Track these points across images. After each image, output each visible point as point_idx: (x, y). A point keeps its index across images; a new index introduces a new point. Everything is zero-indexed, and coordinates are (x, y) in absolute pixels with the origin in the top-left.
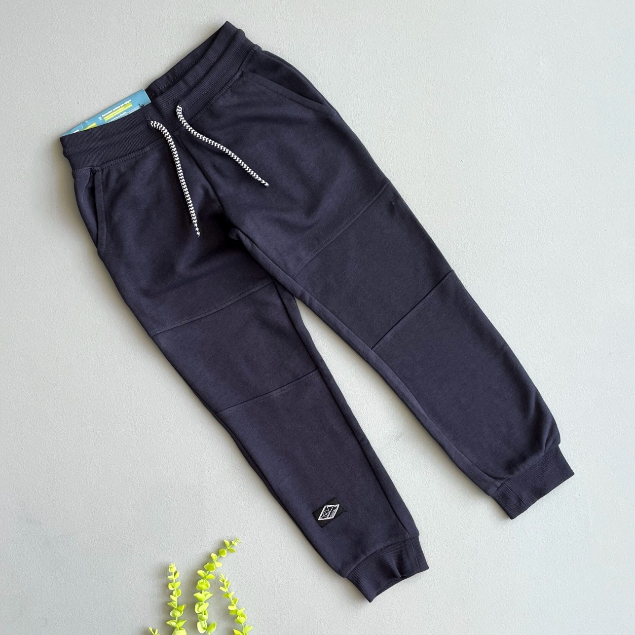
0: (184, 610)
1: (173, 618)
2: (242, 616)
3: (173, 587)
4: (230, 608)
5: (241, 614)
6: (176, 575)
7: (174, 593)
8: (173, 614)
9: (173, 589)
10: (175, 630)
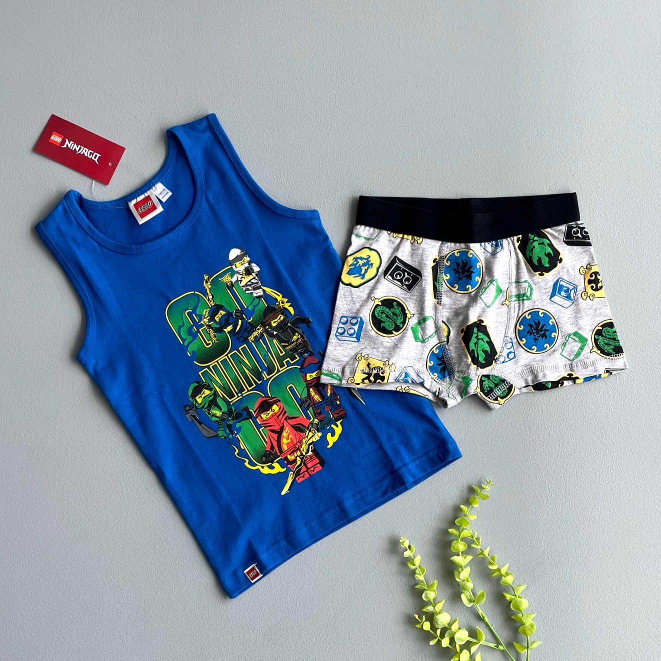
0: (437, 588)
1: (428, 603)
2: (507, 574)
3: (414, 565)
4: (491, 567)
5: (506, 573)
6: (412, 549)
7: (417, 571)
8: (426, 597)
9: (413, 567)
10: (435, 616)
